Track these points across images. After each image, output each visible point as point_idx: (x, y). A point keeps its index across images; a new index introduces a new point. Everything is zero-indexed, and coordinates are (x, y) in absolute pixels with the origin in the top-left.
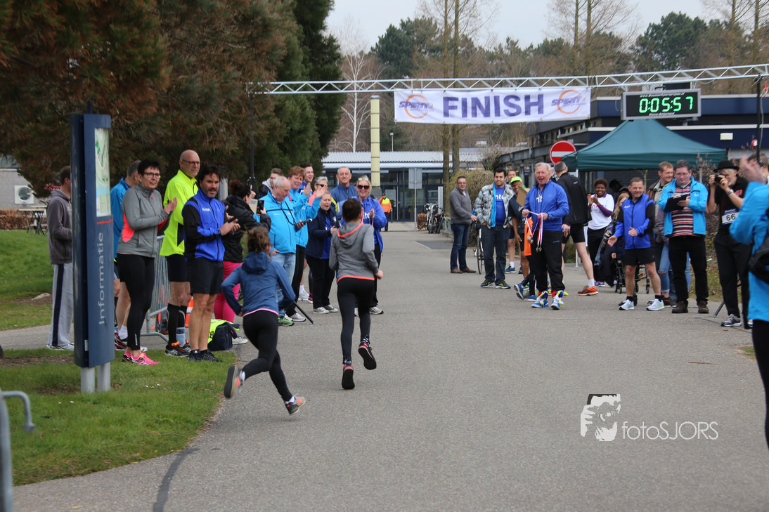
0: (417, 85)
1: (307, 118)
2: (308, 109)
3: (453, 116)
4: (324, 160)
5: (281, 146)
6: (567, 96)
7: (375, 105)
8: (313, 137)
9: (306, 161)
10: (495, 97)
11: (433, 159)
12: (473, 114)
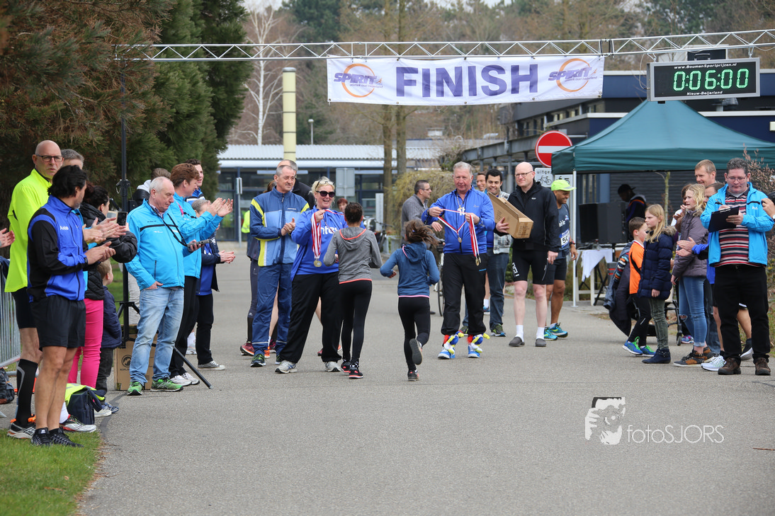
0: (359, 51)
1: (199, 96)
2: (200, 84)
3: (410, 95)
4: (221, 155)
5: (162, 136)
6: (571, 67)
7: (289, 80)
8: (207, 123)
10: (469, 68)
11: (370, 155)
12: (438, 91)
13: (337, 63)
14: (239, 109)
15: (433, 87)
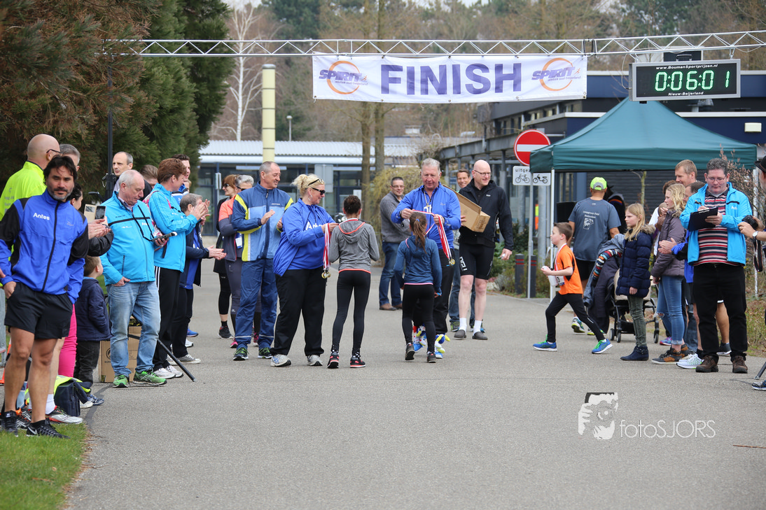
0: (344, 49)
1: (183, 91)
2: (184, 79)
3: (394, 92)
4: (202, 151)
5: (146, 130)
6: (554, 67)
7: (269, 77)
8: (190, 118)
9: (179, 151)
10: (454, 66)
11: (348, 152)
12: (422, 90)
13: (323, 60)
14: (221, 105)
15: (418, 85)
